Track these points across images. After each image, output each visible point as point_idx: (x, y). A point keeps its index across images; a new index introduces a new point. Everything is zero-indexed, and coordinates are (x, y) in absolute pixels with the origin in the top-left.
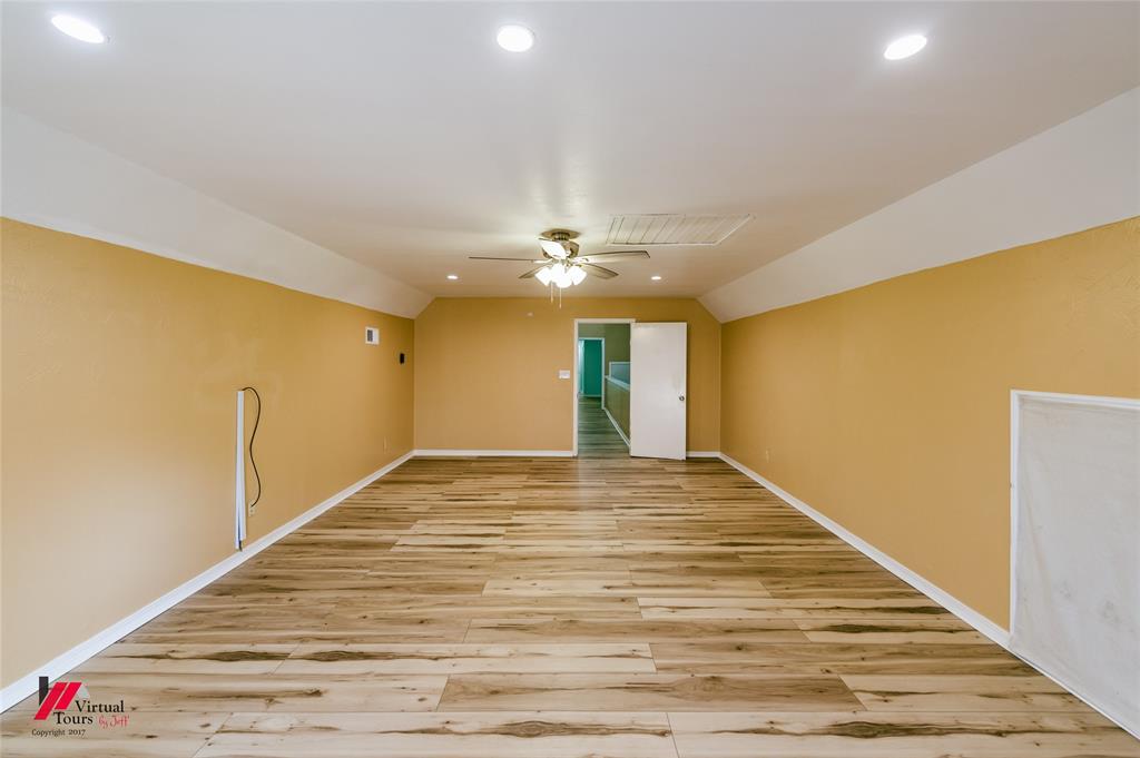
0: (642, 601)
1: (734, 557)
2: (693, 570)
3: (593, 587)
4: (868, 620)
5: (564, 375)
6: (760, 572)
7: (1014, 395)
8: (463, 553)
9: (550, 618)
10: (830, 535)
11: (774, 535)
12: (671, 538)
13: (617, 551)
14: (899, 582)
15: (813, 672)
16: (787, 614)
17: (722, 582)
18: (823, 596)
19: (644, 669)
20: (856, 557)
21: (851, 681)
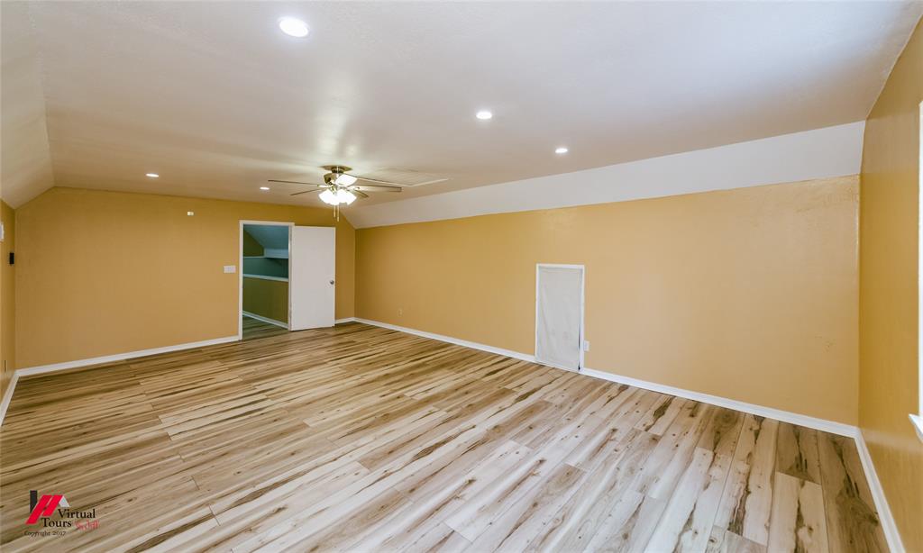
0: (408, 394)
1: (424, 364)
2: (413, 376)
3: (375, 399)
4: (495, 368)
5: (229, 269)
6: (443, 366)
7: (538, 265)
8: (251, 417)
9: (373, 418)
10: (451, 344)
11: (429, 350)
12: (384, 366)
13: (362, 381)
14: (490, 354)
15: (495, 390)
16: (468, 377)
17: (432, 375)
18: (474, 366)
19: (442, 414)
20: (468, 350)
21: (508, 387)
